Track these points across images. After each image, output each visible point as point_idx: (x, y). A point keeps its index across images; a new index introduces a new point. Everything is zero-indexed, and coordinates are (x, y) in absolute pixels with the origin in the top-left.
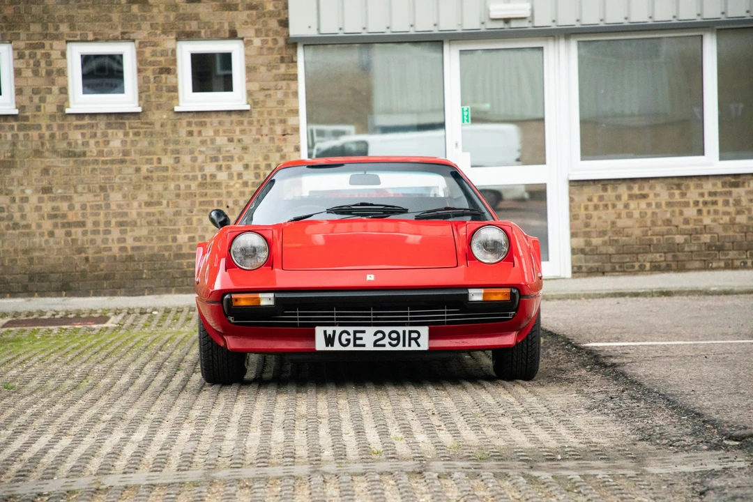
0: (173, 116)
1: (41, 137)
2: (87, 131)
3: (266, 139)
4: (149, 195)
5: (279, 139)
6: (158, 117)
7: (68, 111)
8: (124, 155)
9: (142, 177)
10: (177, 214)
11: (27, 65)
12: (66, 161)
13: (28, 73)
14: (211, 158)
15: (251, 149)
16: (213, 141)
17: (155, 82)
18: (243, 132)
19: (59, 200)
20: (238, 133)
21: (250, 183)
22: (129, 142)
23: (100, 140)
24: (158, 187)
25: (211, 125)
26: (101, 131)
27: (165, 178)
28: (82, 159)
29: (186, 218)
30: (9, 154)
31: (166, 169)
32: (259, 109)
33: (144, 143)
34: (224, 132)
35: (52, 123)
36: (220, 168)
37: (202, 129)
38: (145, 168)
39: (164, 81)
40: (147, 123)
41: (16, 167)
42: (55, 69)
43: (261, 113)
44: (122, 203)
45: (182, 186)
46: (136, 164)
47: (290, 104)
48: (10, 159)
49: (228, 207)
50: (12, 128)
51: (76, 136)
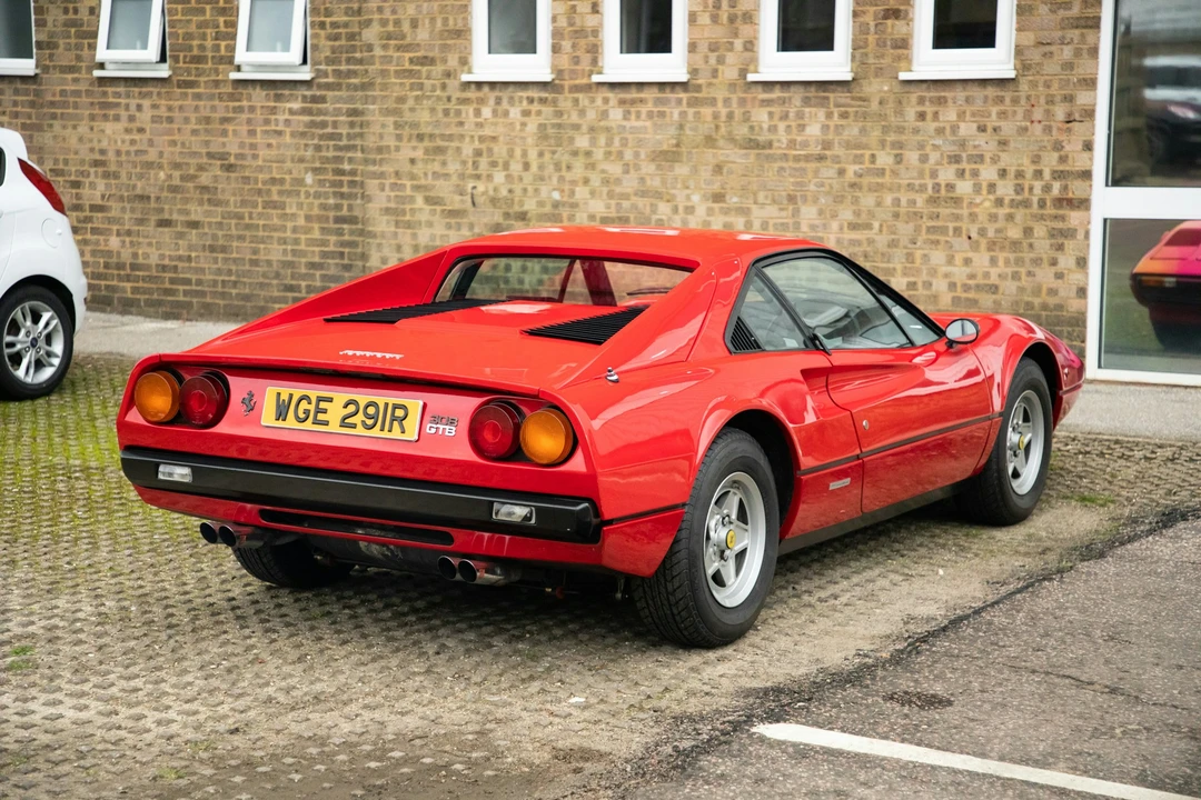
0: (897, 88)
1: (716, 116)
2: (776, 109)
3: (1038, 128)
4: (854, 212)
5: (1059, 129)
6: (876, 88)
7: (751, 77)
8: (824, 149)
9: (846, 184)
10: (893, 244)
11: (705, 7)
12: (746, 154)
13: (705, 19)
14: (949, 157)
15: (1012, 145)
16: (955, 129)
17: (876, 33)
18: (1002, 115)
19: (733, 213)
20: (994, 116)
21: (1006, 201)
22: (832, 128)
23: (793, 124)
24: (868, 200)
25: (955, 103)
26: (796, 109)
27: (879, 187)
28: (767, 151)
29: (905, 251)
30: (674, 142)
31: (882, 172)
32: (1030, 78)
33: (852, 131)
34: (973, 115)
35: (731, 96)
36: (961, 174)
37: (940, 108)
38: (852, 169)
39: (890, 30)
40: (861, 99)
41: (681, 162)
42: (740, 13)
43: (1034, 85)
44: (817, 222)
45: (904, 202)
46: (839, 162)
47: (1082, 70)
48: (675, 149)
49: (970, 238)
50: (679, 101)
51: (761, 116)
